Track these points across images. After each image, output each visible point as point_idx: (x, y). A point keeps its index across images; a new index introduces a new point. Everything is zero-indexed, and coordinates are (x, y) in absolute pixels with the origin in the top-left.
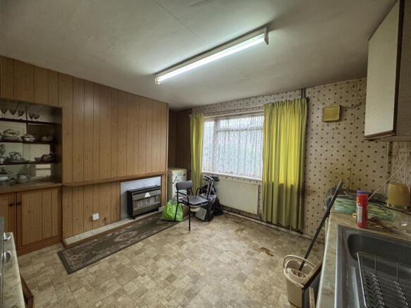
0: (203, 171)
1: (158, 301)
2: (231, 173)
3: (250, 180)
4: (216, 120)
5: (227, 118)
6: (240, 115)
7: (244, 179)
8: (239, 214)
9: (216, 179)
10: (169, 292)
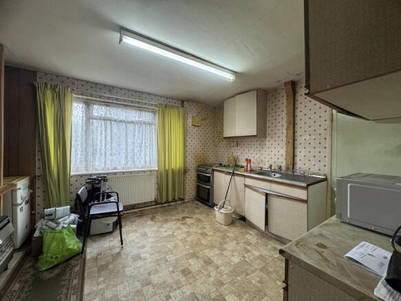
0: (72, 174)
1: (209, 284)
2: (115, 168)
3: (145, 172)
4: (88, 104)
5: (107, 104)
6: (126, 105)
7: (138, 172)
8: (133, 209)
9: (103, 179)
10: (202, 275)
